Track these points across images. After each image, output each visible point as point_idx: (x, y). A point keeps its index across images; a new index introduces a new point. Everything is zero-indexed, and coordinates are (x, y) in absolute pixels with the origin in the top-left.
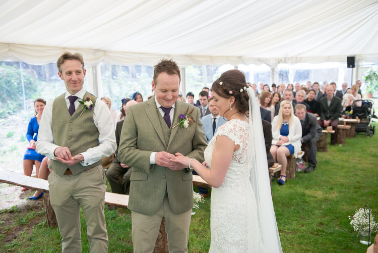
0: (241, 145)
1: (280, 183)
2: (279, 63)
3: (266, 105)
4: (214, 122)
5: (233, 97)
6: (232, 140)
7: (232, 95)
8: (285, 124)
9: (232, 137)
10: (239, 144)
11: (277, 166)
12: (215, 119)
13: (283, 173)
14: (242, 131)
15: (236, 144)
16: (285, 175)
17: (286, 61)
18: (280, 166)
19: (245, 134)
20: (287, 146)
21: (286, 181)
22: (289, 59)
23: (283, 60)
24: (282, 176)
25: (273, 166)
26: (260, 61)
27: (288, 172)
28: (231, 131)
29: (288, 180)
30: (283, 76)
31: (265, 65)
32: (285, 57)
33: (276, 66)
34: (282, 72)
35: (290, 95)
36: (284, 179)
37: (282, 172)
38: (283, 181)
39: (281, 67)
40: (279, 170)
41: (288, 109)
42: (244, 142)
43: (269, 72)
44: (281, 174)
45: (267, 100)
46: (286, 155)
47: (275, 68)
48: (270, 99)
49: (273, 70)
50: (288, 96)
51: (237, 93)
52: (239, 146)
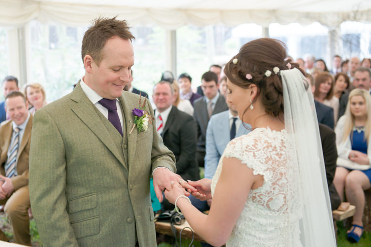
0: (268, 176)
1: (352, 239)
2: (344, 20)
3: (322, 96)
4: (234, 126)
5: (253, 85)
6: (249, 165)
7: (251, 81)
8: (359, 131)
9: (248, 160)
10: (261, 173)
11: (348, 208)
12: (235, 119)
13: (358, 221)
14: (270, 149)
15: (255, 173)
16: (361, 224)
17: (358, 17)
18: (352, 207)
19: (277, 154)
20: (364, 171)
21: (363, 235)
22: (362, 13)
23: (352, 15)
24: (356, 226)
25: (339, 208)
26: (309, 17)
27: (367, 218)
28: (247, 149)
29: (367, 232)
30: (351, 43)
31: (318, 24)
32: (355, 9)
33: (338, 26)
34: (350, 38)
35: (364, 80)
36: (358, 232)
37: (355, 218)
38: (357, 236)
39: (348, 27)
40: (350, 215)
41: (357, 106)
42: (274, 170)
43: (325, 37)
44: (355, 223)
45: (325, 87)
46: (363, 188)
47: (337, 30)
48: (329, 87)
49: (333, 33)
50: (361, 82)
51: (260, 78)
52: (261, 177)
